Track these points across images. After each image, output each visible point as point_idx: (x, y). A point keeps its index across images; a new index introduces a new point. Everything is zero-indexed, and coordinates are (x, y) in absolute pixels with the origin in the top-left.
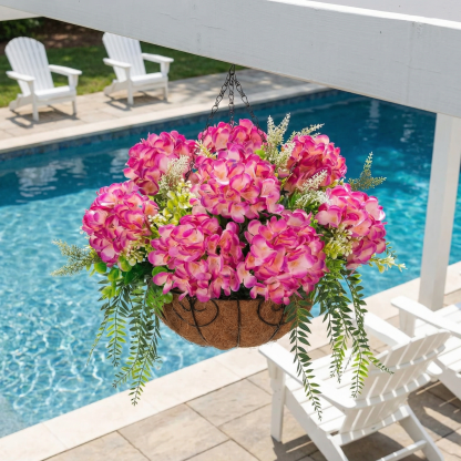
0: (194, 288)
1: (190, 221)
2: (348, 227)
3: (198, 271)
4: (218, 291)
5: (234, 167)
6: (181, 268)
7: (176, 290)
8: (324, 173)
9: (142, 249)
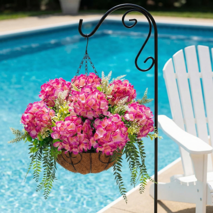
0: (71, 149)
1: (69, 120)
2: (138, 121)
3: (73, 141)
4: (82, 149)
5: (88, 95)
6: (66, 139)
7: (63, 149)
8: (127, 97)
9: (48, 131)
